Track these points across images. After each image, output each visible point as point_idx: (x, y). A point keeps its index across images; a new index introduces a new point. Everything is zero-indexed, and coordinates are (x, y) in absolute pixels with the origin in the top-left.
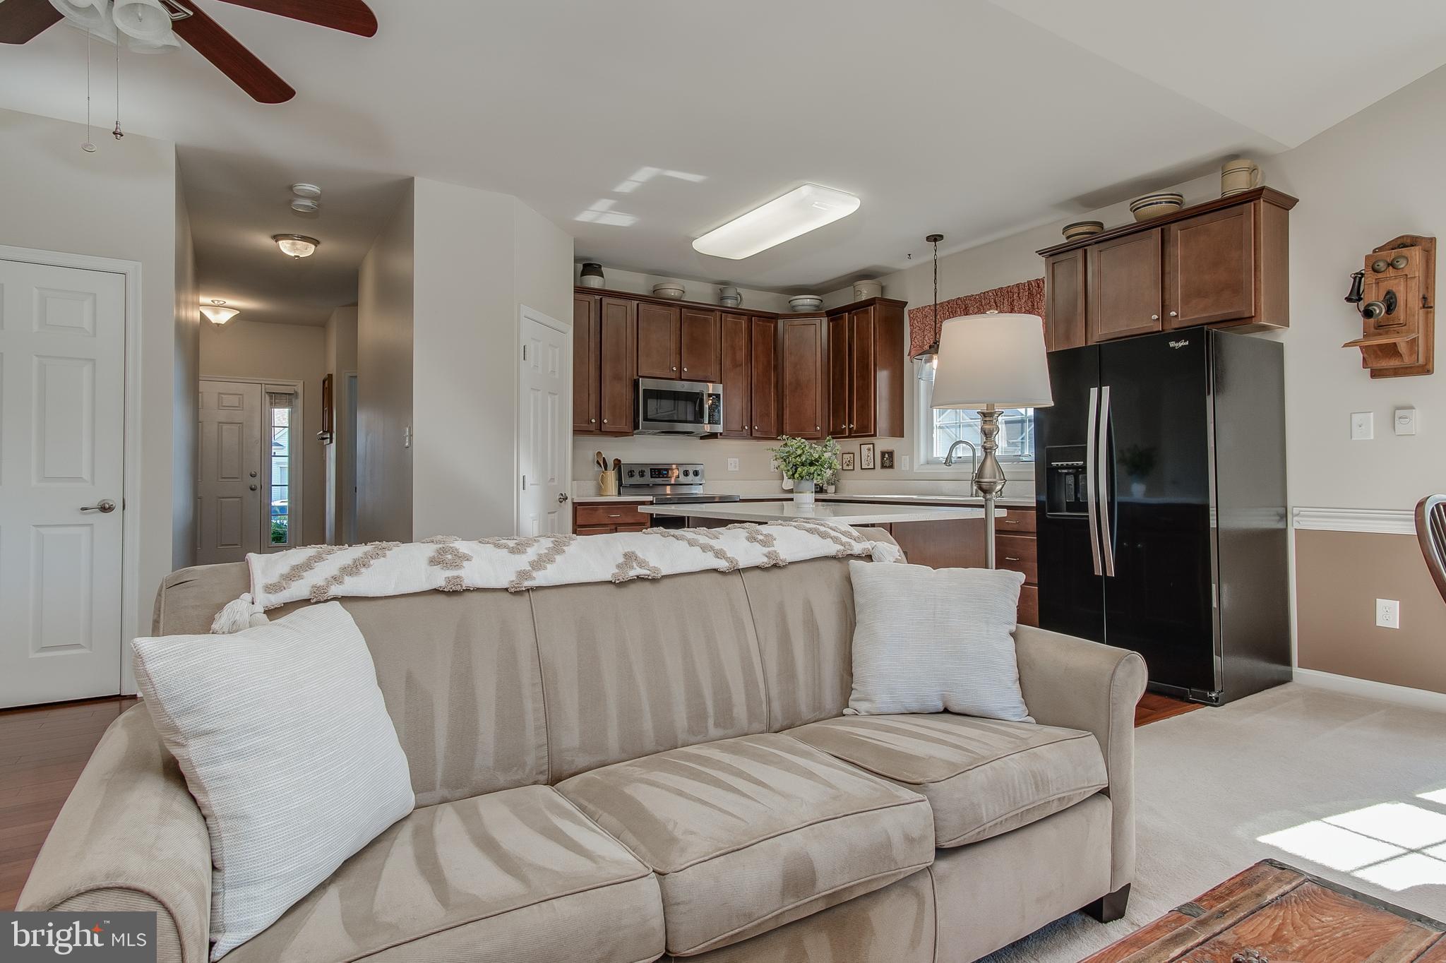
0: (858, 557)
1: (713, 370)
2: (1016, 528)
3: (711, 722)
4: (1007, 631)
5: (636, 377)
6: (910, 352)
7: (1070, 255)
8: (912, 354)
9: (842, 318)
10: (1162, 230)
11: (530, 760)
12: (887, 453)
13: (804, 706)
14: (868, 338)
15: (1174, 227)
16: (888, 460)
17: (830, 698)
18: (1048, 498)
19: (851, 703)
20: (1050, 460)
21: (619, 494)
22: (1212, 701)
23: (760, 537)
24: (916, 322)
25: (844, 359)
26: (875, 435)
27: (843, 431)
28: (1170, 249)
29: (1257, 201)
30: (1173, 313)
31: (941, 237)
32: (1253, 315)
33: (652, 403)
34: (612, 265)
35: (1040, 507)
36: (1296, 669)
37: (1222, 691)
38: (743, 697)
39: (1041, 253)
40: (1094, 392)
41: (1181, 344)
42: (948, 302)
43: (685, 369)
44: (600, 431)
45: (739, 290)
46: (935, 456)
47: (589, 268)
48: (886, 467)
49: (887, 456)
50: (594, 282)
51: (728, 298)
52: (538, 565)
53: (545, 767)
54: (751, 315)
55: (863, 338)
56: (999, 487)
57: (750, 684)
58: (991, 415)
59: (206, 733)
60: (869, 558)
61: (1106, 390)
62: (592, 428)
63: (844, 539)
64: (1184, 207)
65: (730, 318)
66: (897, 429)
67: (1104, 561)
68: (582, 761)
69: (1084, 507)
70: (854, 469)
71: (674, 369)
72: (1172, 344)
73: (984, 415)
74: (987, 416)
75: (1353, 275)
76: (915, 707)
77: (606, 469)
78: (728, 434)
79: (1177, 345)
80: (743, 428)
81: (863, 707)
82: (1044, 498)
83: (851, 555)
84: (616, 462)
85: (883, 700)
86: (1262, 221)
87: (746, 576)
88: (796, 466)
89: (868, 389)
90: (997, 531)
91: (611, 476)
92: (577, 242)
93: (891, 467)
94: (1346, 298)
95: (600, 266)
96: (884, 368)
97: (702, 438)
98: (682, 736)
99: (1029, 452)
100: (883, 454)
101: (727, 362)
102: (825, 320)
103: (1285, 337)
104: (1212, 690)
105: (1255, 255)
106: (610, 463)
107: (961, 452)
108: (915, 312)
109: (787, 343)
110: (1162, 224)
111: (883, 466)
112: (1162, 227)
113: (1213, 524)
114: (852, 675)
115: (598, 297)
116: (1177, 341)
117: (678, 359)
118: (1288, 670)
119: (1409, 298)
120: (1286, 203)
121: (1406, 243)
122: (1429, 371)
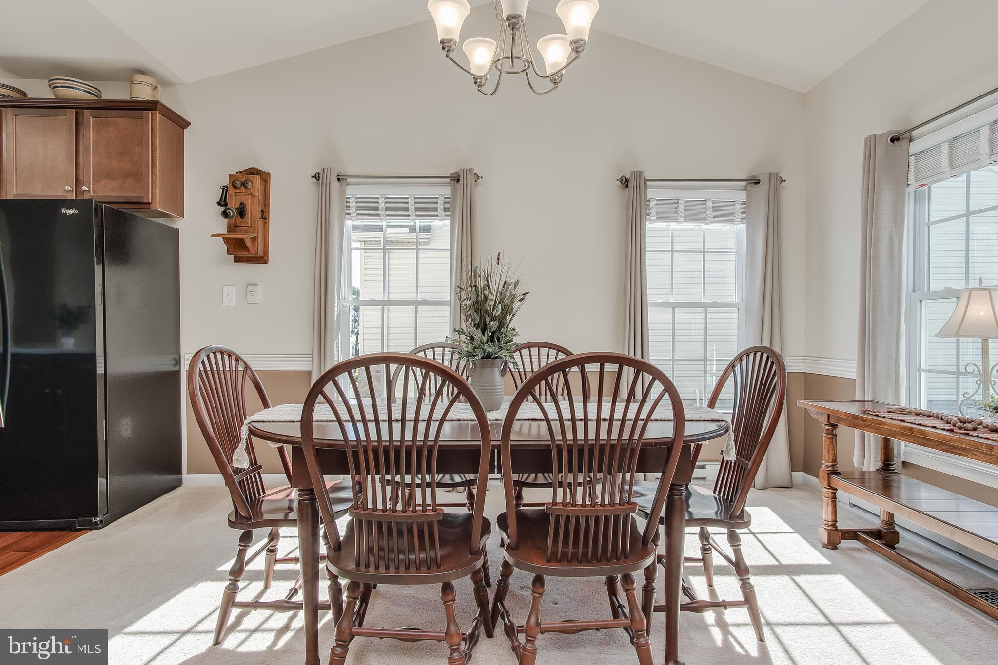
10: (78, 113)
15: (87, 112)
22: (97, 524)
28: (82, 132)
29: (154, 112)
30: (85, 188)
32: (151, 202)
36: (185, 476)
37: (107, 513)
41: (72, 212)
64: (99, 100)
72: (64, 210)
75: (222, 187)
79: (67, 211)
86: (158, 128)
94: (217, 202)
103: (179, 224)
104: (96, 515)
105: (152, 154)
110: (78, 108)
112: (77, 110)
116: (69, 209)
118: (179, 476)
119: (253, 210)
120: (182, 124)
121: (253, 172)
122: (266, 262)
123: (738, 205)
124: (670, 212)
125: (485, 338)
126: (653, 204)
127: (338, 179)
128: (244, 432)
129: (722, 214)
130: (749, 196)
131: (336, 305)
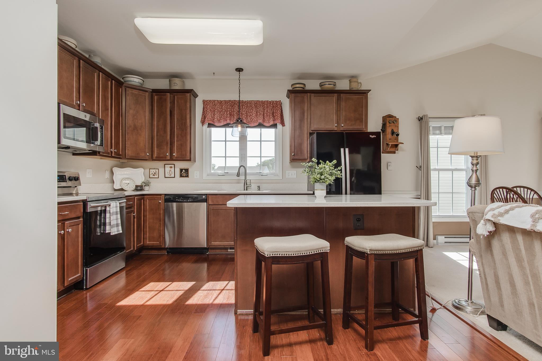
1: (96, 109)
6: (202, 120)
7: (302, 95)
8: (205, 121)
9: (165, 95)
12: (184, 169)
14: (185, 109)
24: (208, 106)
26: (189, 160)
28: (340, 102)
30: (342, 125)
31: (243, 70)
40: (342, 150)
41: (373, 137)
43: (84, 104)
54: (112, 79)
55: (182, 110)
61: (347, 150)
65: (103, 77)
70: (158, 178)
71: (78, 102)
72: (371, 136)
79: (372, 136)
101: (102, 105)
102: (151, 94)
108: (208, 102)
109: (128, 101)
116: (372, 135)
117: (79, 96)
121: (390, 116)
122: (395, 153)
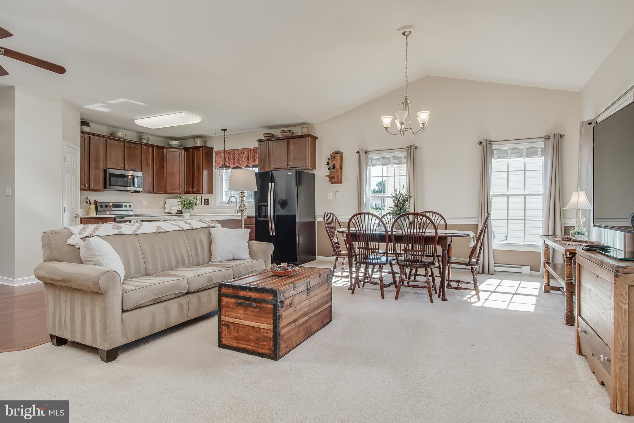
0: (211, 227)
1: (138, 166)
2: (250, 223)
3: (180, 264)
4: (246, 241)
5: (105, 168)
6: (215, 165)
7: (264, 143)
8: (216, 166)
9: (190, 151)
10: (288, 140)
11: (142, 271)
13: (201, 261)
14: (200, 159)
15: (290, 140)
16: (207, 202)
17: (206, 260)
18: (258, 214)
19: (211, 260)
20: (258, 203)
21: (97, 215)
23: (188, 223)
24: (217, 155)
25: (190, 165)
26: (203, 193)
27: (190, 191)
28: (290, 146)
29: (309, 137)
30: (290, 164)
31: (226, 130)
32: (307, 166)
33: (113, 179)
34: (94, 122)
35: (256, 217)
36: (317, 257)
38: (187, 259)
39: (257, 140)
40: (270, 184)
41: (290, 173)
42: (228, 150)
43: (127, 166)
44: (89, 189)
45: (148, 136)
46: (223, 201)
47: (84, 123)
48: (206, 204)
49: (206, 200)
50: (87, 129)
51: (143, 139)
52: (138, 228)
53: (145, 273)
54: (153, 146)
55: (198, 160)
56: (245, 210)
57: (188, 256)
58: (243, 193)
59: (101, 255)
60: (214, 227)
61: (273, 184)
62: (86, 188)
63: (208, 223)
64: (294, 135)
65: (145, 147)
66: (210, 192)
67: (272, 230)
68: (153, 272)
69: (267, 216)
71: (122, 166)
72: (288, 173)
73: (241, 192)
74: (242, 193)
75: (328, 158)
76: (226, 259)
77: (90, 204)
78: (144, 191)
80: (150, 189)
81: (214, 260)
82: (257, 214)
83: (210, 227)
84: (95, 202)
85: (219, 259)
86: (310, 142)
87: (185, 231)
88: (185, 205)
89: (200, 177)
90: (244, 224)
91: (93, 207)
92: (81, 114)
93: (208, 204)
94: (327, 164)
95: (89, 123)
96: (206, 169)
97: (132, 193)
98: (174, 267)
99: (253, 200)
100: (205, 200)
101: (144, 164)
102: (183, 151)
103: (315, 172)
104: (296, 262)
105: (308, 151)
106: (92, 202)
107: (233, 200)
108: (217, 152)
109: (168, 158)
110: (288, 138)
111: (205, 204)
113: (297, 221)
114: (211, 254)
115: (88, 135)
117: (124, 162)
118: (315, 257)
119: (337, 166)
120: (315, 138)
121: (337, 153)
122: (341, 183)
123: (540, 149)
124: (504, 154)
125: (398, 209)
126: (495, 152)
127: (365, 153)
128: (336, 233)
129: (531, 153)
130: (545, 144)
131: (364, 198)
